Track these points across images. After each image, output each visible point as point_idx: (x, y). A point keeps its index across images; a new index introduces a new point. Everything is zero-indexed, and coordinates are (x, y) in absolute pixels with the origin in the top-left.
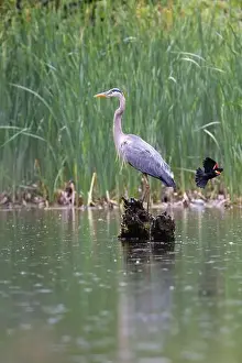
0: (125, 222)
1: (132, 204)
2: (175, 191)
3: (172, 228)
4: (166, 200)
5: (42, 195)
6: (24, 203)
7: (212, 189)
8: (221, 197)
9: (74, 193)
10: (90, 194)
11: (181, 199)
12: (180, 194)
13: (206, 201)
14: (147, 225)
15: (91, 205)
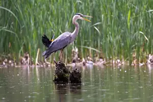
0: (56, 73)
1: (59, 65)
2: (78, 57)
4: (74, 62)
5: (13, 60)
6: (4, 63)
8: (101, 60)
9: (29, 58)
10: (37, 59)
11: (81, 61)
13: (94, 62)
15: (38, 65)
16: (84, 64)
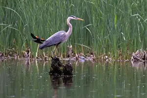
0: (52, 66)
1: (55, 59)
2: (72, 53)
3: (72, 70)
4: (68, 56)
6: (9, 56)
7: (88, 52)
8: (92, 56)
9: (30, 52)
10: (37, 53)
11: (75, 56)
12: (74, 54)
14: (61, 68)
15: (37, 58)
16: (77, 59)
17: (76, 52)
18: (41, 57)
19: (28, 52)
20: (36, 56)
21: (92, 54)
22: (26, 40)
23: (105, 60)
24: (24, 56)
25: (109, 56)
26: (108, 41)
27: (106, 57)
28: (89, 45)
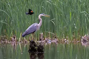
0: (30, 47)
1: (32, 42)
2: (43, 37)
3: (43, 49)
4: (41, 40)
5: (7, 39)
6: (2, 41)
7: (53, 37)
8: (56, 39)
9: (16, 38)
10: (20, 38)
12: (44, 38)
13: (52, 40)
14: (36, 48)
15: (20, 41)
16: (46, 41)
17: (45, 37)
18: (23, 41)
19: (14, 38)
20: (20, 40)
21: (56, 38)
22: (13, 30)
23: (65, 42)
24: (12, 41)
25: (67, 39)
26: (66, 29)
27: (65, 39)
28: (54, 32)
